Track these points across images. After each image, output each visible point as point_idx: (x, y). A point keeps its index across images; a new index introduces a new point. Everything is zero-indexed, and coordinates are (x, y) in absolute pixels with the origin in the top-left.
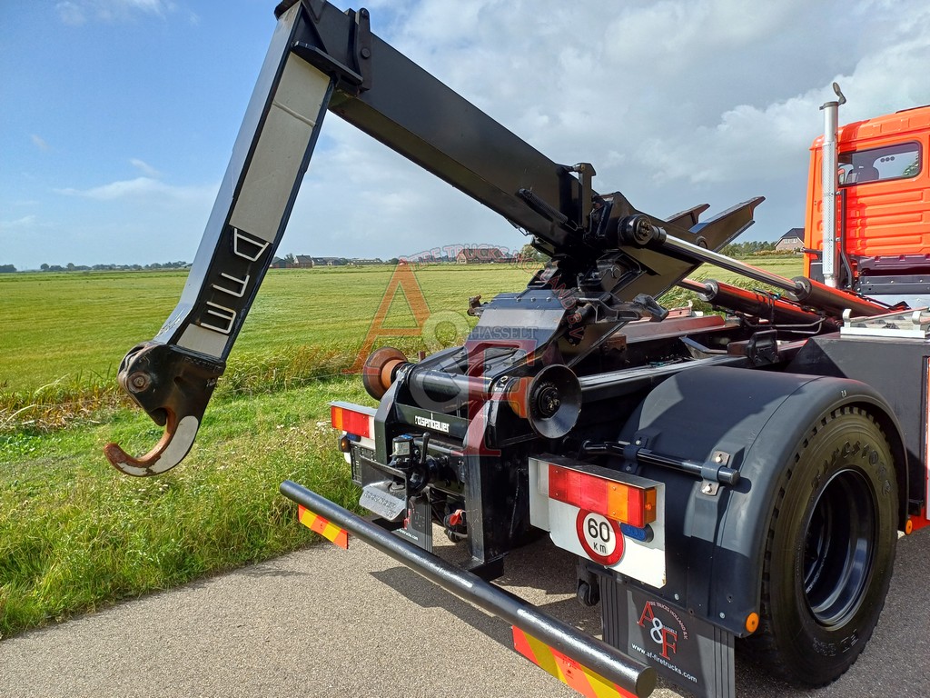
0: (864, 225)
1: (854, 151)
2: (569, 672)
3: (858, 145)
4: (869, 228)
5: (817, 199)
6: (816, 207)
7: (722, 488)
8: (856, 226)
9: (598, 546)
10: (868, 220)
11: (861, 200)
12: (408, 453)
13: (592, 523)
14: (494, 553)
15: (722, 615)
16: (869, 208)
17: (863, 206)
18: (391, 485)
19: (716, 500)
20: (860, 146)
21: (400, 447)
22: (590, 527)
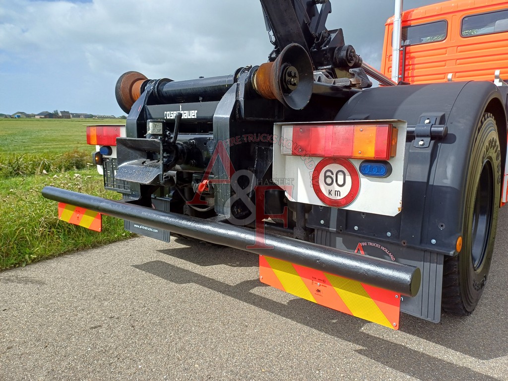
0: (413, 69)
1: (410, 26)
2: (318, 291)
3: (412, 22)
4: (416, 70)
5: (388, 54)
6: (387, 59)
7: (433, 142)
8: (409, 70)
9: (333, 193)
10: (416, 66)
11: (412, 55)
12: (161, 133)
13: (329, 174)
14: (237, 211)
15: (434, 241)
16: (416, 59)
17: (414, 58)
18: (145, 162)
19: (429, 151)
20: (413, 23)
21: (155, 127)
22: (326, 177)
